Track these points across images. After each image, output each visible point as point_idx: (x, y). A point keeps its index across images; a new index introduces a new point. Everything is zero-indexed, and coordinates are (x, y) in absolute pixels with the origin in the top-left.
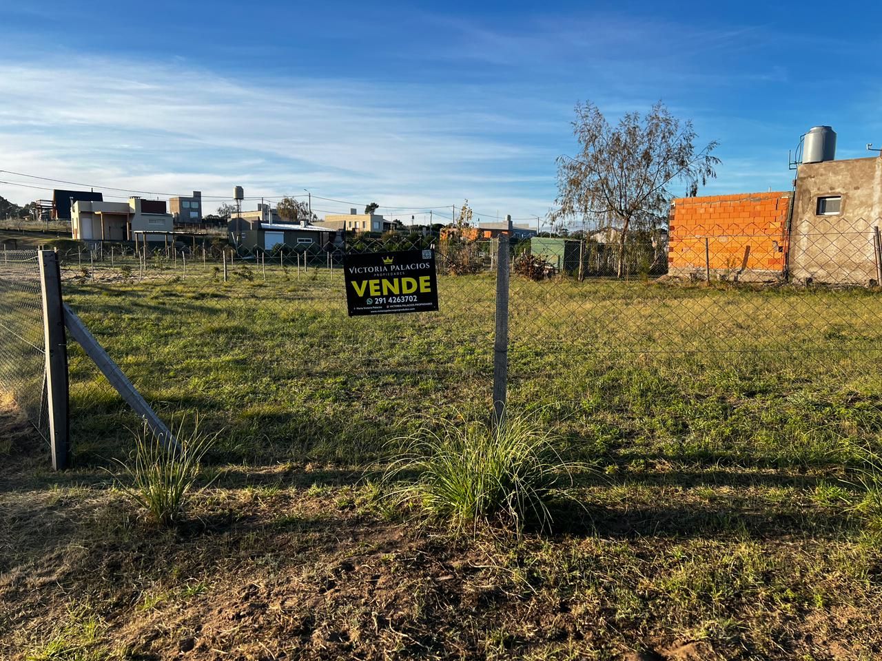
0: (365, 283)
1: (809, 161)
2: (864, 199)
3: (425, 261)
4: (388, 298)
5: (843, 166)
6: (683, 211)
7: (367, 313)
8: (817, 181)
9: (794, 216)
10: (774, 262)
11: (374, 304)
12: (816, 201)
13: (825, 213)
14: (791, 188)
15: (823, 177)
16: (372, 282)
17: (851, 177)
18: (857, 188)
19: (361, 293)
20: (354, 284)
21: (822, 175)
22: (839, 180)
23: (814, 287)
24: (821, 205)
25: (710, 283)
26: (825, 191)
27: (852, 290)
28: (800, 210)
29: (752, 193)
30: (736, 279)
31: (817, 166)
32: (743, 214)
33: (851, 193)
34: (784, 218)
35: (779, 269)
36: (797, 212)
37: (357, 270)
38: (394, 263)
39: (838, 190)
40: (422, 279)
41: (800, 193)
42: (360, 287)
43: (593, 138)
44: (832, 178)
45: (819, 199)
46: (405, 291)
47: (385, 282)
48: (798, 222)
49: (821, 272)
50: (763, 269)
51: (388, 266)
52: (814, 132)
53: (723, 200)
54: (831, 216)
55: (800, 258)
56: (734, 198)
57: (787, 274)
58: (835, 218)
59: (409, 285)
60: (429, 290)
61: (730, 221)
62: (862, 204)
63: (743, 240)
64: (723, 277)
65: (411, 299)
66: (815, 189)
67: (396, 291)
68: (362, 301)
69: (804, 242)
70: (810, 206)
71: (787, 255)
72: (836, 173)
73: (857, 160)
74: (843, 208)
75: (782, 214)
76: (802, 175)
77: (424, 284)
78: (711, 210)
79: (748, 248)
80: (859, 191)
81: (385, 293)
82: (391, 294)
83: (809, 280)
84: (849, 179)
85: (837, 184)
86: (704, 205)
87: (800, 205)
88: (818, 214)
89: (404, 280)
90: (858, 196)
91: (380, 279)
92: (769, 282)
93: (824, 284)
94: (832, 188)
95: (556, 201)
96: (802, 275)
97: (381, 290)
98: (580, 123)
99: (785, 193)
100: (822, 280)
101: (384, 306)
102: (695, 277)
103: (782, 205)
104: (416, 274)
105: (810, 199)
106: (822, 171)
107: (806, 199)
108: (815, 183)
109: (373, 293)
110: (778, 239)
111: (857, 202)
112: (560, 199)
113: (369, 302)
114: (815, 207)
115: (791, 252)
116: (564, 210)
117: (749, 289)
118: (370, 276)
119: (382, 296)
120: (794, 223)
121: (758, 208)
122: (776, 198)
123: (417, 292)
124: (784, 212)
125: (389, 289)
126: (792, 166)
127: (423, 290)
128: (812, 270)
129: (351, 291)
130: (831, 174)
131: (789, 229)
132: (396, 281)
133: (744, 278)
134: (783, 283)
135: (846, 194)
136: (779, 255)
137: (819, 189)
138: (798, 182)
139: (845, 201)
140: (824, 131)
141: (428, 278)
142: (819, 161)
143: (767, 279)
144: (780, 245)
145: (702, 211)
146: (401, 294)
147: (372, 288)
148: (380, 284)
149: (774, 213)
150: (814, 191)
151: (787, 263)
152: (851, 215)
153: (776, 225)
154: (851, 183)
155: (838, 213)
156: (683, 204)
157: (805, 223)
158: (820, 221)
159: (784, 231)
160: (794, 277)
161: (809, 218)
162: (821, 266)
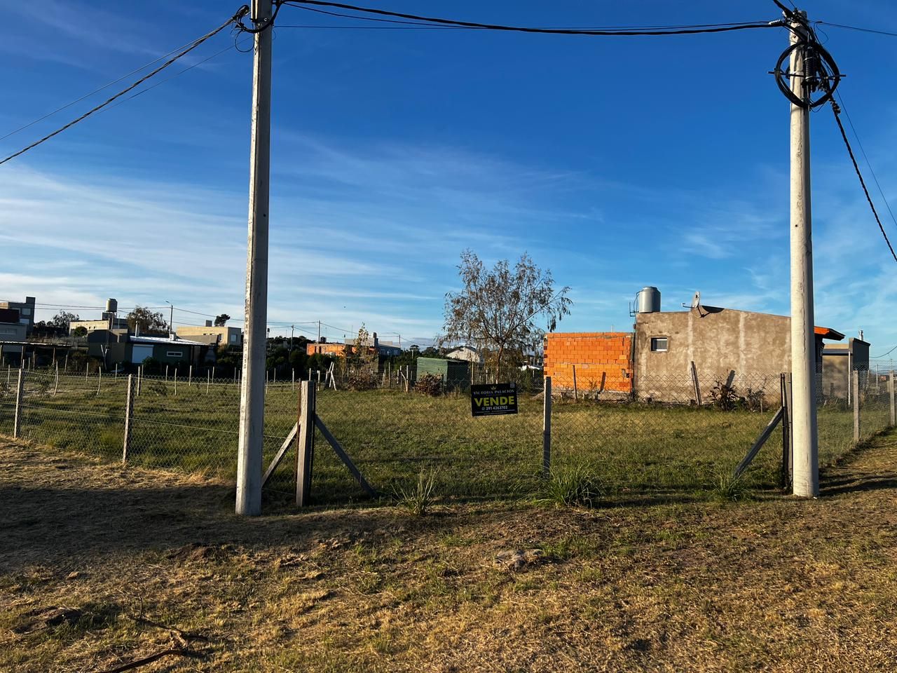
0: (481, 399)
1: (643, 311)
2: (682, 341)
3: (512, 389)
4: (493, 407)
5: (667, 316)
6: (554, 344)
7: (482, 414)
8: (650, 326)
9: (636, 351)
10: (623, 385)
11: (485, 410)
12: (650, 340)
13: (658, 350)
14: (633, 331)
15: (654, 324)
16: (485, 399)
17: (673, 325)
18: (677, 333)
19: (479, 404)
20: (476, 400)
21: (653, 322)
22: (665, 327)
23: (654, 405)
24: (654, 344)
25: (578, 401)
26: (656, 333)
27: (679, 407)
28: (640, 346)
29: (605, 332)
30: (597, 397)
31: (649, 315)
32: (599, 348)
33: (674, 336)
34: (629, 352)
35: (627, 390)
36: (638, 348)
37: (478, 393)
38: (496, 390)
39: (664, 334)
40: (510, 397)
41: (639, 334)
42: (479, 401)
43: (474, 278)
44: (660, 325)
45: (652, 339)
46: (502, 403)
47: (492, 399)
48: (639, 356)
49: (658, 394)
50: (616, 389)
51: (493, 391)
52: (646, 291)
53: (584, 336)
54: (661, 352)
55: (642, 383)
56: (592, 336)
57: (634, 394)
58: (664, 353)
59: (504, 401)
60: (513, 403)
61: (589, 352)
62: (681, 344)
63: (601, 368)
64: (587, 396)
65: (504, 407)
67: (497, 404)
68: (479, 409)
69: (644, 368)
70: (646, 344)
71: (632, 380)
72: (662, 321)
73: (676, 313)
74: (669, 346)
75: (627, 349)
76: (639, 321)
77: (511, 400)
78: (575, 343)
79: (604, 374)
80: (679, 335)
81: (492, 404)
82: (494, 405)
83: (649, 400)
84: (671, 326)
85: (664, 329)
86: (570, 339)
87: (639, 343)
88: (652, 350)
89: (501, 398)
90: (679, 339)
91: (489, 397)
92: (621, 400)
93: (660, 402)
94: (660, 332)
95: (444, 328)
96: (644, 395)
97: (489, 403)
98: (464, 266)
99: (628, 334)
100: (659, 400)
101: (490, 411)
102: (566, 396)
103: (627, 342)
104: (507, 395)
105: (646, 339)
106: (652, 319)
107: (643, 338)
109: (485, 405)
110: (625, 367)
111: (677, 343)
112: (447, 326)
113: (483, 409)
114: (650, 345)
115: (635, 378)
116: (450, 336)
117: (607, 405)
118: (484, 396)
119: (490, 406)
120: (636, 357)
121: (610, 344)
122: (622, 337)
123: (508, 404)
124: (629, 348)
126: (632, 314)
127: (510, 403)
128: (651, 392)
129: (474, 404)
130: (659, 322)
131: (633, 361)
132: (497, 398)
133: (602, 397)
134: (631, 402)
135: (670, 337)
136: (627, 380)
137: (651, 332)
138: (637, 326)
139: (670, 342)
140: (652, 291)
141: (513, 397)
142: (650, 311)
143: (619, 398)
144: (627, 371)
145: (568, 344)
146: (500, 405)
147: (485, 402)
148: (489, 400)
149: (621, 348)
150: (648, 333)
151: (633, 386)
152: (675, 352)
153: (623, 357)
154: (673, 329)
155: (666, 350)
156: (553, 337)
157: (644, 356)
158: (654, 355)
159: (629, 362)
160: (639, 397)
161: (646, 353)
162: (657, 389)
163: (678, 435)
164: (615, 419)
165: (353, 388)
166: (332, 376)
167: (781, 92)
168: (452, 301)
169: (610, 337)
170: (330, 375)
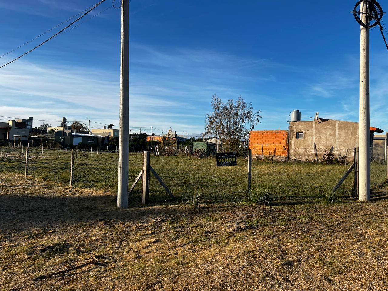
0: (221, 159)
1: (293, 121)
2: (310, 134)
3: (234, 155)
4: (226, 162)
5: (303, 123)
6: (253, 135)
7: (221, 166)
8: (296, 127)
9: (290, 138)
10: (284, 153)
11: (223, 164)
12: (296, 134)
13: (299, 138)
14: (288, 129)
15: (298, 126)
16: (222, 159)
17: (306, 127)
18: (308, 130)
19: (220, 161)
20: (219, 159)
21: (297, 126)
22: (302, 128)
23: (297, 162)
24: (298, 135)
25: (264, 160)
26: (298, 131)
27: (308, 163)
28: (291, 136)
29: (276, 130)
30: (272, 158)
31: (295, 122)
32: (273, 137)
33: (306, 131)
34: (286, 139)
35: (286, 156)
36: (290, 137)
37: (219, 156)
38: (228, 155)
39: (302, 131)
41: (291, 131)
43: (218, 107)
44: (300, 127)
45: (297, 133)
46: (230, 161)
47: (225, 159)
48: (291, 140)
49: (299, 157)
50: (281, 155)
51: (226, 156)
52: (294, 112)
53: (266, 132)
54: (301, 139)
55: (292, 152)
56: (270, 132)
57: (288, 157)
58: (302, 139)
60: (235, 161)
61: (269, 139)
62: (310, 135)
63: (274, 146)
64: (268, 158)
65: (231, 163)
66: (296, 130)
67: (228, 161)
68: (220, 163)
69: (293, 146)
70: (294, 135)
71: (288, 151)
72: (301, 125)
73: (308, 121)
74: (304, 137)
75: (285, 137)
76: (291, 125)
77: (234, 160)
78: (263, 135)
79: (275, 148)
80: (309, 131)
81: (225, 161)
82: (227, 162)
83: (295, 160)
84: (305, 127)
86: (260, 134)
88: (297, 138)
89: (230, 159)
90: (309, 133)
91: (224, 158)
92: (283, 160)
93: (300, 161)
94: (300, 130)
95: (205, 129)
96: (293, 158)
97: (224, 161)
98: (214, 102)
99: (286, 131)
100: (300, 160)
101: (225, 164)
102: (258, 158)
103: (285, 135)
104: (232, 157)
106: (297, 124)
107: (293, 133)
108: (295, 128)
109: (222, 161)
111: (308, 135)
112: (206, 128)
113: (222, 163)
114: (296, 136)
116: (208, 133)
117: (276, 162)
119: (225, 162)
120: (289, 141)
121: (278, 135)
122: (284, 132)
123: (232, 161)
124: (286, 137)
125: (226, 161)
126: (288, 122)
128: (296, 156)
129: (218, 161)
130: (300, 125)
131: (288, 143)
132: (228, 159)
133: (274, 158)
134: (287, 161)
135: (305, 132)
136: (285, 151)
137: (297, 130)
138: (290, 127)
139: (305, 134)
140: (297, 112)
141: (234, 158)
142: (296, 121)
144: (286, 147)
145: (260, 135)
146: (229, 162)
147: (222, 160)
148: (224, 160)
149: (283, 137)
150: (295, 131)
151: (288, 154)
152: (307, 139)
153: (284, 141)
154: (306, 128)
155: (303, 138)
156: (253, 133)
157: (293, 141)
158: (297, 140)
159: (286, 143)
160: (290, 158)
161: (294, 139)
162: (299, 155)
163: (308, 175)
164: (280, 168)
165: (166, 155)
166: (157, 150)
167: (356, 21)
168: (208, 117)
169: (278, 133)
170: (156, 149)
